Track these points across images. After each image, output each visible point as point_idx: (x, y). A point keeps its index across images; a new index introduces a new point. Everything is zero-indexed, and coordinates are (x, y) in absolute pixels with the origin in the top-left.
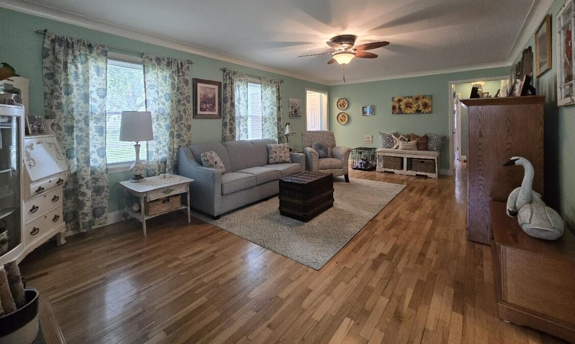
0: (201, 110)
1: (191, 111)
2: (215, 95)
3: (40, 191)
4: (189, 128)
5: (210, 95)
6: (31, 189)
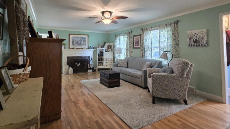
0: (135, 46)
1: (132, 46)
2: (139, 40)
3: (106, 60)
4: (132, 52)
5: (137, 40)
6: (105, 59)
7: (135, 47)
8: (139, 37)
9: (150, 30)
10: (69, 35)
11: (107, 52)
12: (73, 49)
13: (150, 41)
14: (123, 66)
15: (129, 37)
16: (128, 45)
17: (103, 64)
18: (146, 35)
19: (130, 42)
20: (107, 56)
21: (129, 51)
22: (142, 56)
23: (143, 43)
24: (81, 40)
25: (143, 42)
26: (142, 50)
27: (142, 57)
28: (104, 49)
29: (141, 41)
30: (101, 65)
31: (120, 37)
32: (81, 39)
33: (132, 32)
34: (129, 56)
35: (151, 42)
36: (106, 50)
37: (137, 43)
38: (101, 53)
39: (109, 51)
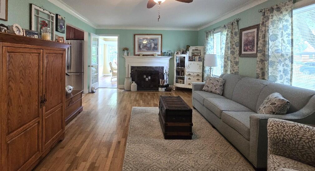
0: (244, 51)
1: (238, 52)
2: (254, 37)
3: (189, 75)
4: (237, 63)
5: (250, 38)
6: (186, 73)
7: (243, 53)
8: (255, 30)
9: (290, 10)
10: (135, 35)
11: (191, 61)
12: (139, 55)
13: (287, 39)
14: (213, 90)
15: (232, 33)
16: (228, 49)
17: (184, 81)
18: (273, 23)
19: (234, 43)
20: (191, 68)
21: (231, 62)
22: (260, 73)
23: (265, 43)
24: (151, 43)
25: (265, 41)
26: (262, 61)
27: (260, 75)
28: (187, 56)
29: (261, 38)
30: (181, 81)
31: (215, 35)
32: (151, 41)
33: (240, 22)
34: (230, 72)
35: (292, 40)
36: (189, 57)
37: (250, 44)
38: (182, 63)
39: (194, 60)
